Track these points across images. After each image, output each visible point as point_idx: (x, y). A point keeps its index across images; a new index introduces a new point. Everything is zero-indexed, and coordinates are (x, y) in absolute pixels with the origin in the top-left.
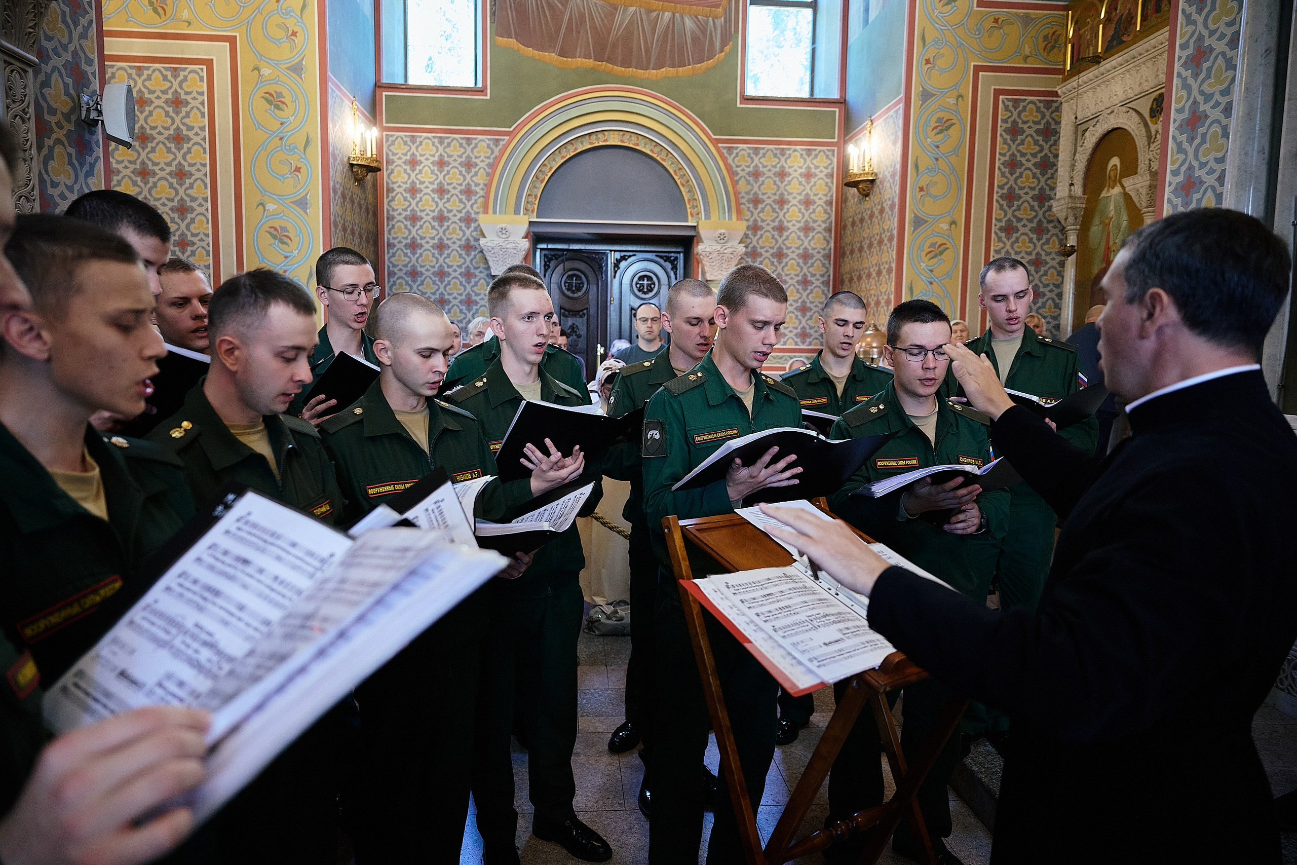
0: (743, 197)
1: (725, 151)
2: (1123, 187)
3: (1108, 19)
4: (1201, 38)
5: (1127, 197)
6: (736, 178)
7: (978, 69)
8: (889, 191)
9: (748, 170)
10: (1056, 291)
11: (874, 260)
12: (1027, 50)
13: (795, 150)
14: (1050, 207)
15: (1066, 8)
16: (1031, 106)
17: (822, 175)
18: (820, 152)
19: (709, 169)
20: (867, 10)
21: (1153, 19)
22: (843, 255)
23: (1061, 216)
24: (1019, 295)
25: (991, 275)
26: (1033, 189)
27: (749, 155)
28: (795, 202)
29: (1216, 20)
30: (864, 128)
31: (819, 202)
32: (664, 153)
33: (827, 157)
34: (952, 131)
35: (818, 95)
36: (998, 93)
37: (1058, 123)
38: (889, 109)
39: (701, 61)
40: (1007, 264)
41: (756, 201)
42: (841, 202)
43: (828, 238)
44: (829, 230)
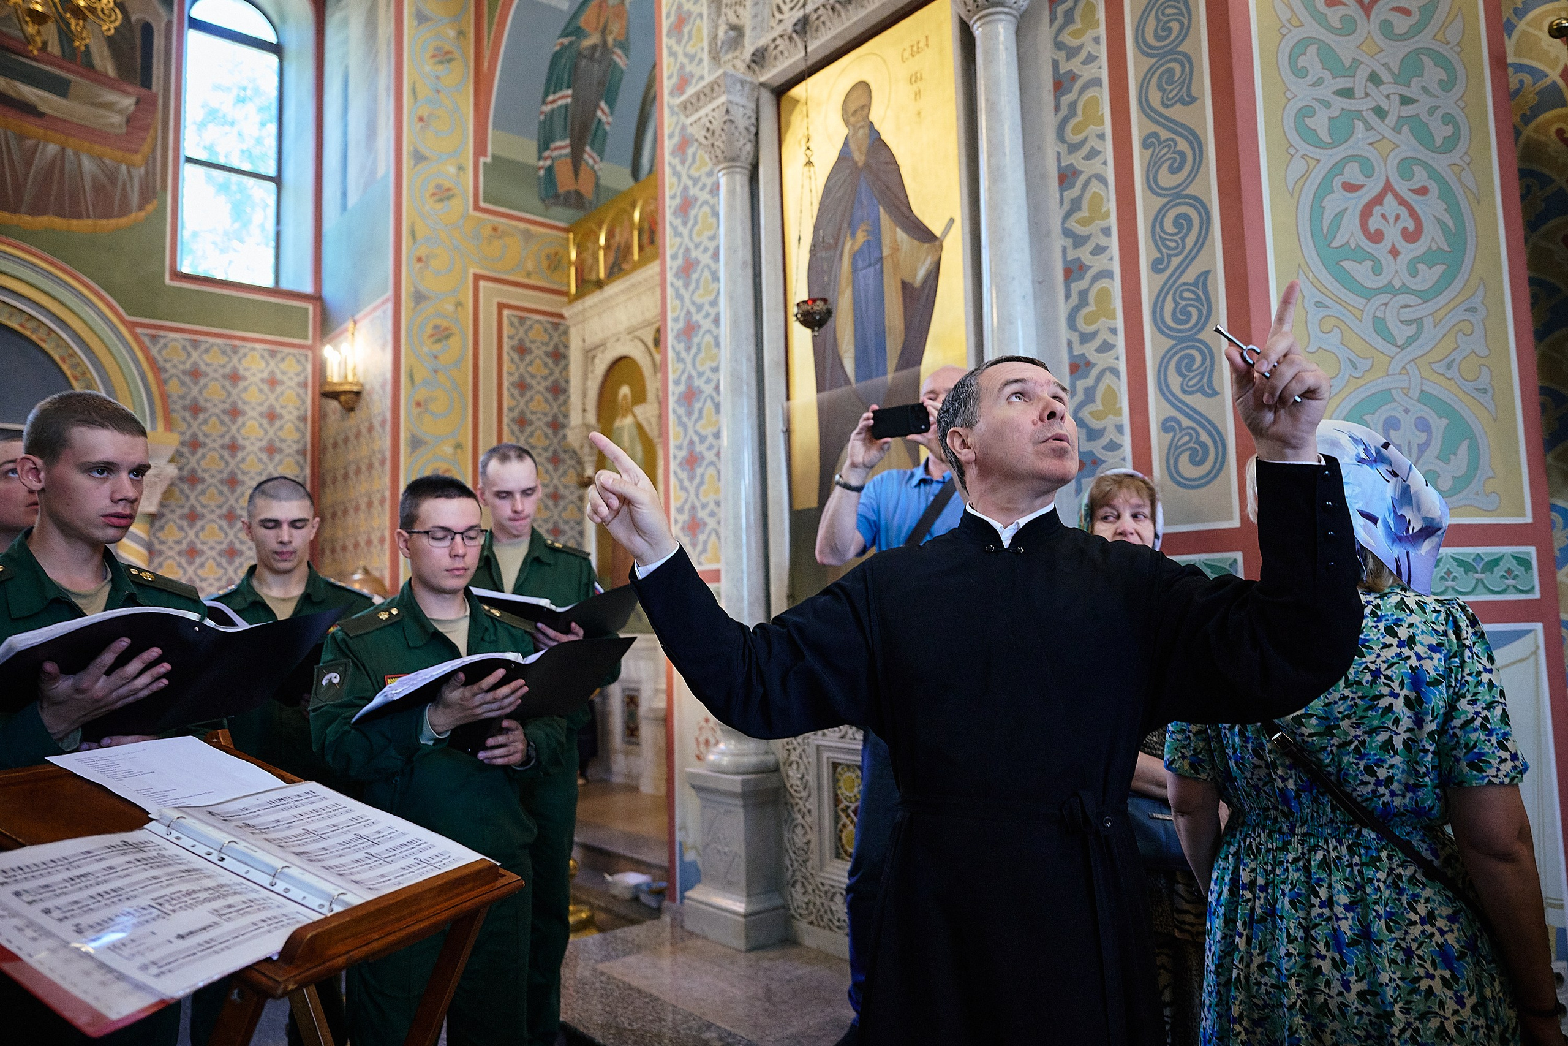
0: (175, 402)
1: (147, 340)
2: (635, 417)
3: (608, 247)
4: (687, 250)
5: (639, 426)
6: (164, 376)
7: (477, 278)
8: (379, 404)
9: (181, 367)
10: (578, 528)
11: (363, 488)
12: (530, 266)
13: (253, 349)
14: (565, 437)
15: (567, 231)
16: (537, 326)
17: (292, 384)
18: (288, 354)
19: (120, 360)
20: (344, 194)
21: (648, 250)
22: (324, 484)
23: (576, 445)
24: (527, 492)
25: (494, 465)
26: (545, 415)
27: (184, 348)
28: (254, 414)
29: (700, 234)
30: (346, 330)
31: (287, 417)
32: (43, 332)
33: (298, 361)
34: (452, 341)
35: (286, 285)
36: (501, 307)
37: (567, 347)
38: (375, 309)
39: (108, 215)
40: (513, 454)
41: (195, 409)
42: (319, 418)
43: (302, 462)
44: (303, 453)
